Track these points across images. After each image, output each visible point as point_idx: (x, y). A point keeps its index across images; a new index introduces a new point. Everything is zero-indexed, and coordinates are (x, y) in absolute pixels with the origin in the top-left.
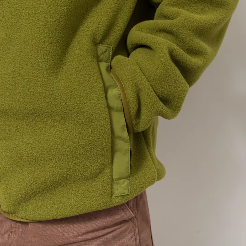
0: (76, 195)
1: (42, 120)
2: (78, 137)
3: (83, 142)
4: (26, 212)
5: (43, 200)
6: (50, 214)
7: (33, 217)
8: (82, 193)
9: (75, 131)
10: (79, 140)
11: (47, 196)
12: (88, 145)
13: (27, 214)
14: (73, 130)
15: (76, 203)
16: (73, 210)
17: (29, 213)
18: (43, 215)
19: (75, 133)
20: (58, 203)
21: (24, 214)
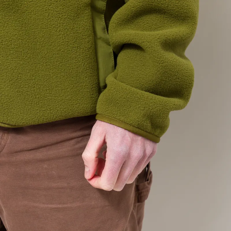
0: (63, 101)
1: (27, 10)
2: (62, 33)
3: (68, 39)
4: (8, 116)
5: (27, 105)
6: (35, 120)
7: (16, 121)
8: (70, 99)
9: (60, 26)
10: (64, 37)
11: (31, 101)
12: (73, 42)
13: (10, 118)
14: (57, 25)
15: (63, 110)
16: (59, 117)
17: (11, 117)
18: (27, 120)
19: (59, 29)
20: (44, 109)
21: (6, 118)
